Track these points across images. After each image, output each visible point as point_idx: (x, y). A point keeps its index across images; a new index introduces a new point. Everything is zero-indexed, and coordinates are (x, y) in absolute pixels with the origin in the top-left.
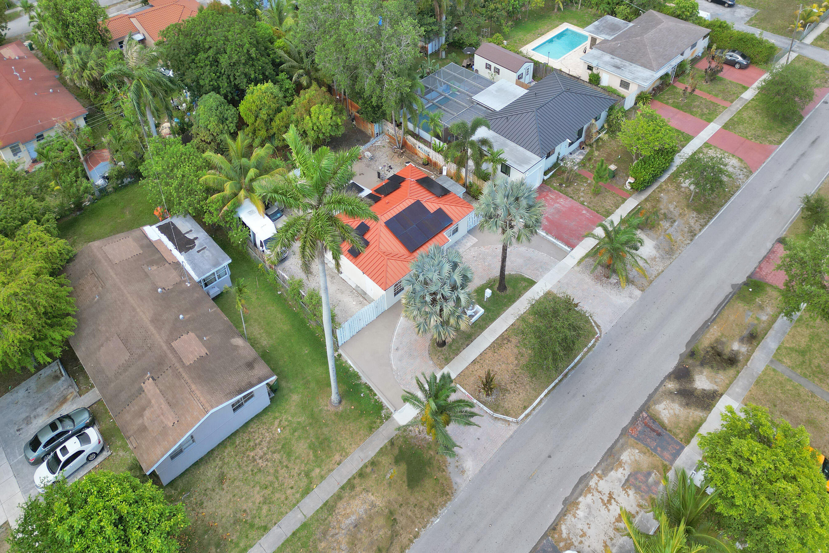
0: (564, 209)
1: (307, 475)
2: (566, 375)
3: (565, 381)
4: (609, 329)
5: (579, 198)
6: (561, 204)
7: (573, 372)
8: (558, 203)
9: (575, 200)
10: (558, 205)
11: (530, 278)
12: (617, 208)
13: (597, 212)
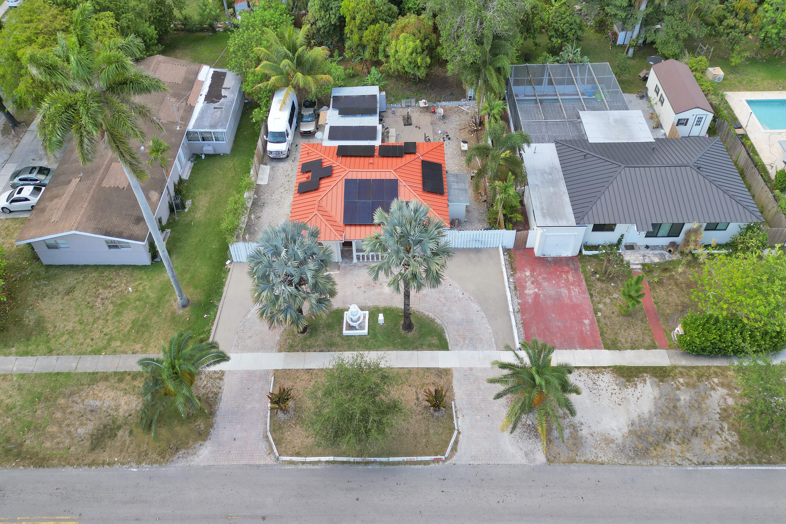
0: (567, 301)
1: (110, 340)
2: (367, 463)
3: (360, 467)
4: (463, 463)
5: (599, 303)
6: (570, 293)
7: (377, 467)
8: (569, 289)
9: (592, 302)
10: (566, 292)
11: (448, 340)
12: (632, 348)
13: (602, 334)
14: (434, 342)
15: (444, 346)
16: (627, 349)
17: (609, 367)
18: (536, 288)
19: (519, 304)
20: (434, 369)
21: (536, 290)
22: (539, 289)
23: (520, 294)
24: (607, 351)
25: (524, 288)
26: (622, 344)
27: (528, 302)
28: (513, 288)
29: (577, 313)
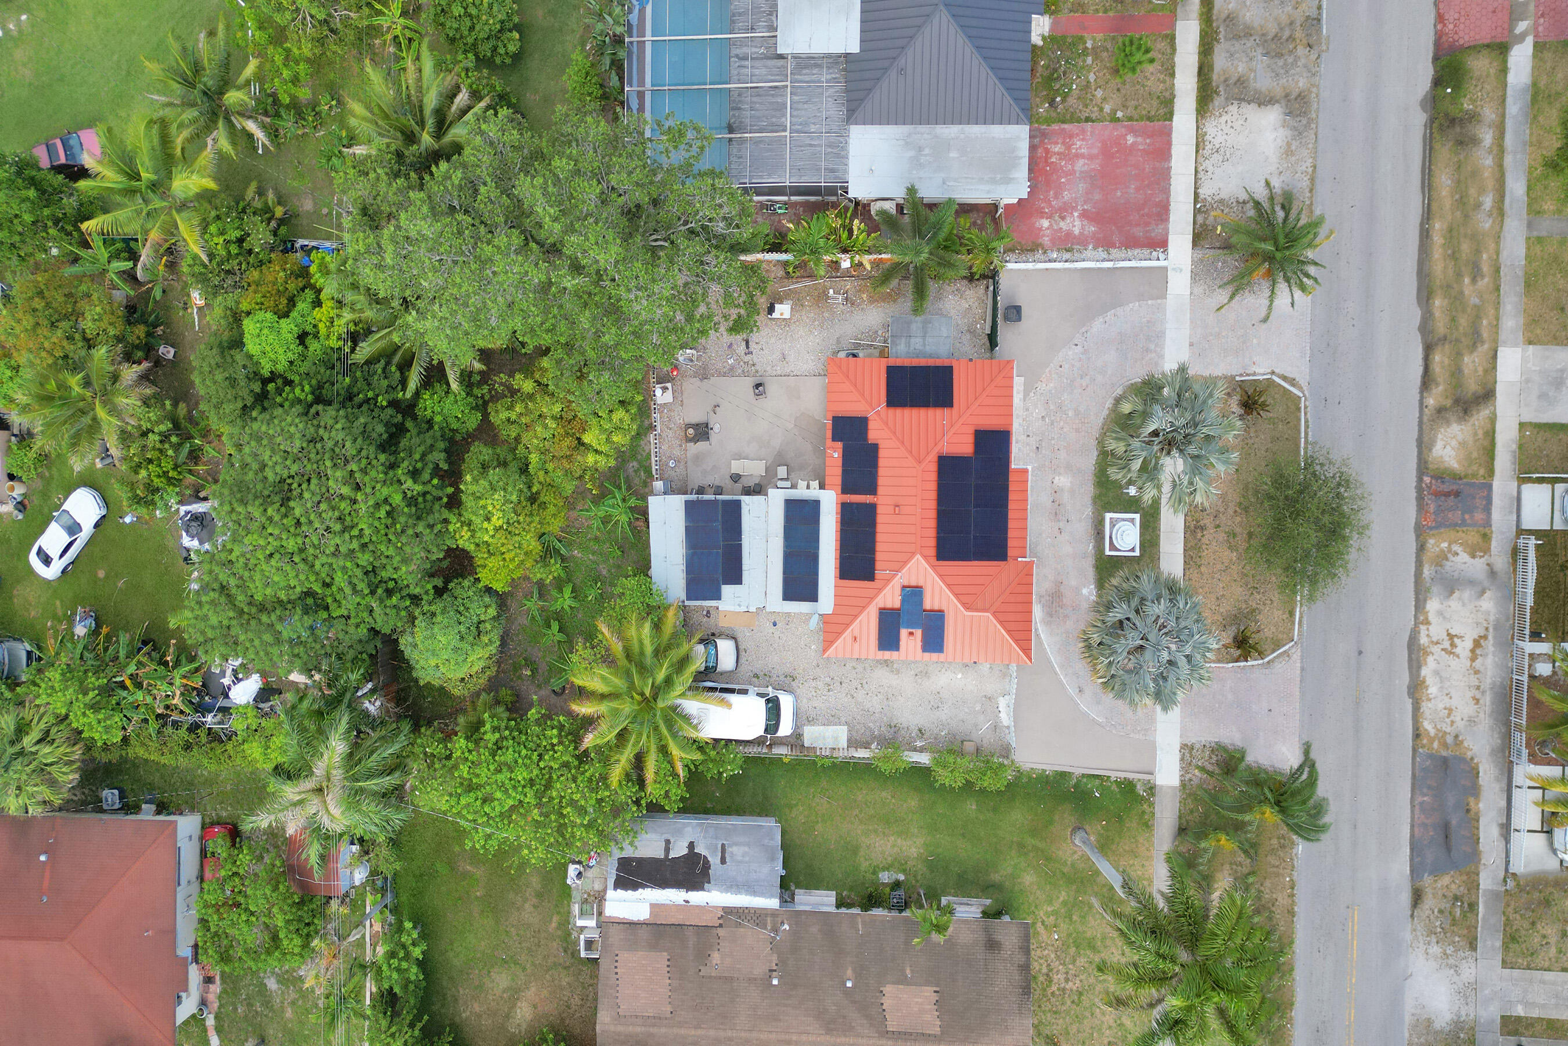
4: (1307, 371)
5: (1101, 109)
6: (1083, 156)
8: (1078, 156)
9: (1097, 120)
10: (1081, 162)
12: (1172, 75)
13: (1149, 119)
16: (1173, 85)
17: (1197, 122)
18: (1071, 213)
19: (1095, 248)
21: (1076, 214)
22: (1074, 209)
23: (1078, 244)
24: (1175, 118)
25: (1069, 234)
26: (1166, 90)
27: (1094, 233)
28: (1067, 256)
29: (1117, 152)
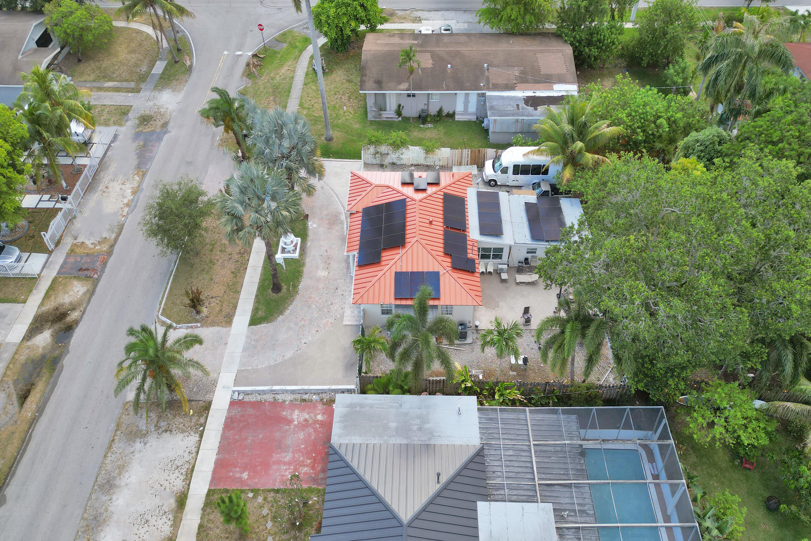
0: (276, 457)
5: (265, 499)
6: (285, 463)
8: (289, 463)
9: (269, 491)
10: (287, 459)
11: (259, 326)
12: (201, 526)
13: (227, 491)
14: (260, 313)
15: (254, 321)
16: (201, 518)
17: (188, 489)
18: (299, 423)
19: (284, 401)
20: (235, 312)
21: (296, 423)
22: (296, 426)
23: (296, 405)
24: (206, 491)
25: (302, 410)
26: (208, 514)
27: (284, 410)
28: (306, 397)
29: (258, 466)
